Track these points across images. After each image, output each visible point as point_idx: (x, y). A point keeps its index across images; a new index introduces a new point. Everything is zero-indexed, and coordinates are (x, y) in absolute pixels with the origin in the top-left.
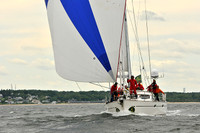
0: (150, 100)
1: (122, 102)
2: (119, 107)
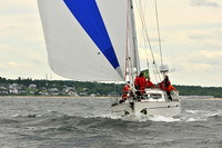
0: (162, 99)
1: (132, 104)
2: (129, 110)
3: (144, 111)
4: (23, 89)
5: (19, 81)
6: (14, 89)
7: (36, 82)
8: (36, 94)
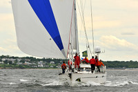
3: (79, 80)
4: (46, 64)
5: (44, 60)
6: (41, 64)
7: (55, 60)
8: (55, 67)
